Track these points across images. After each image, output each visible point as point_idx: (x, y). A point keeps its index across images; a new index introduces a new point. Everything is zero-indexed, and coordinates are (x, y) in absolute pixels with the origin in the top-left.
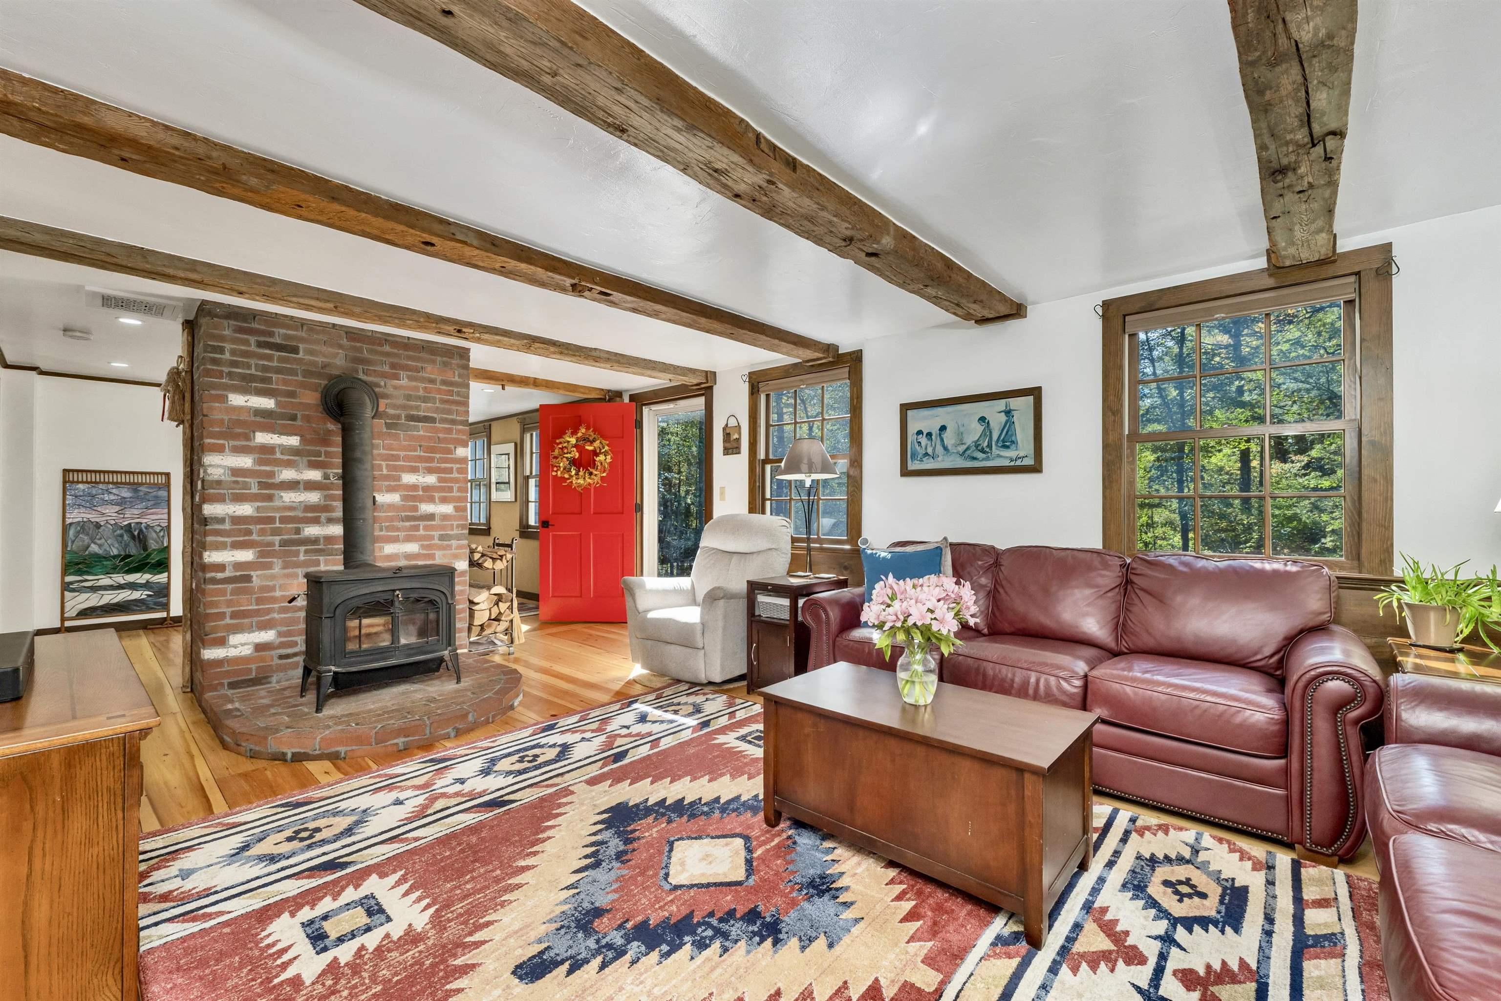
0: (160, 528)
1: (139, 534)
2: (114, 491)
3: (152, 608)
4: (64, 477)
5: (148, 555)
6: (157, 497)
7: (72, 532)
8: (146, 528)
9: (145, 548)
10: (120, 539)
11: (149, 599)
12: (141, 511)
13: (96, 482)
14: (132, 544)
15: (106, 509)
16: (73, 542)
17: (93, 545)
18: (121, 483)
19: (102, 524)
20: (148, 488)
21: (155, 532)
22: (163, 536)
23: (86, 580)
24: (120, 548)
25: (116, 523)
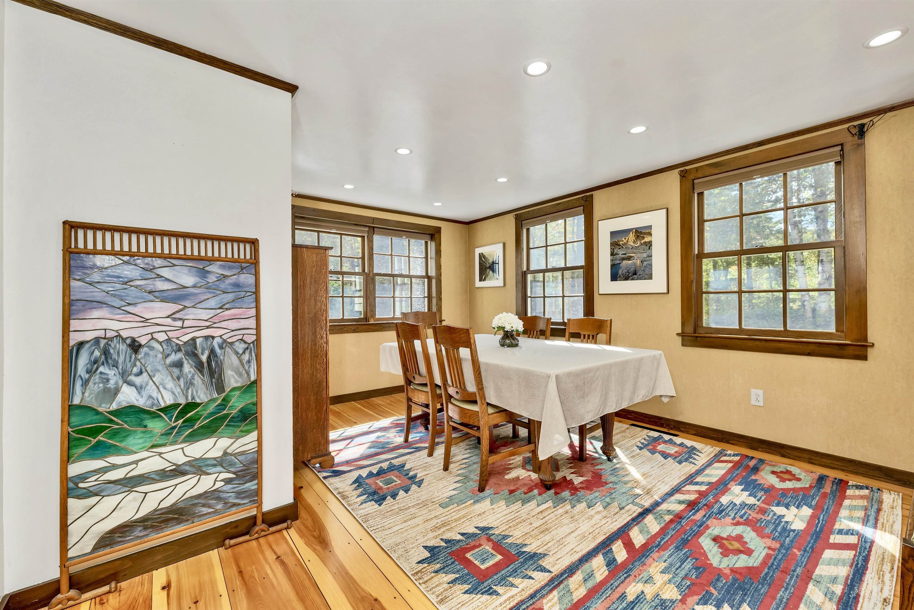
0: (243, 346)
1: (209, 358)
2: (165, 272)
3: (234, 505)
4: (66, 239)
5: (226, 401)
6: (237, 285)
7: (83, 361)
8: (221, 347)
9: (220, 388)
10: (176, 371)
11: (229, 487)
12: (212, 313)
13: (130, 254)
14: (198, 380)
15: (152, 310)
16: (85, 383)
17: (125, 389)
18: (178, 257)
19: (143, 341)
20: (222, 267)
21: (237, 353)
22: (249, 362)
23: (114, 467)
24: (177, 390)
25: (169, 340)
